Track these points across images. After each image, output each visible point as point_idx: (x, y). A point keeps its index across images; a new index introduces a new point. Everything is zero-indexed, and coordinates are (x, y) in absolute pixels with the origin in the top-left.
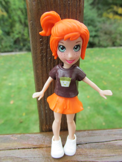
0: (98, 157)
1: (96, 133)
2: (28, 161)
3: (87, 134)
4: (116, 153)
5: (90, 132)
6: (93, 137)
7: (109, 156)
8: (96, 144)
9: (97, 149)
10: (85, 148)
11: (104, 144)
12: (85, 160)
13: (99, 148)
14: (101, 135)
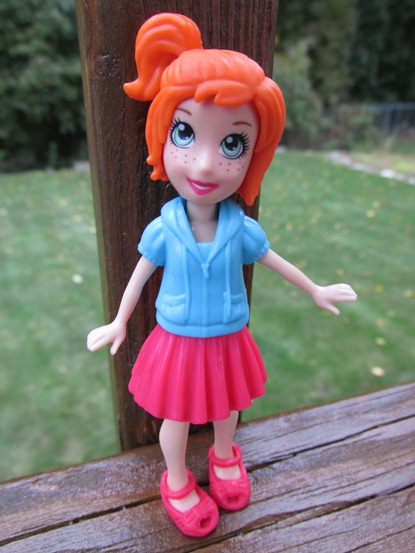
0: (342, 487)
1: (313, 418)
2: (124, 551)
3: (285, 425)
4: (385, 464)
5: (294, 417)
6: (309, 430)
7: (372, 478)
8: (324, 451)
9: (332, 464)
10: (297, 470)
11: (345, 445)
12: (310, 506)
13: (335, 461)
14: (328, 422)
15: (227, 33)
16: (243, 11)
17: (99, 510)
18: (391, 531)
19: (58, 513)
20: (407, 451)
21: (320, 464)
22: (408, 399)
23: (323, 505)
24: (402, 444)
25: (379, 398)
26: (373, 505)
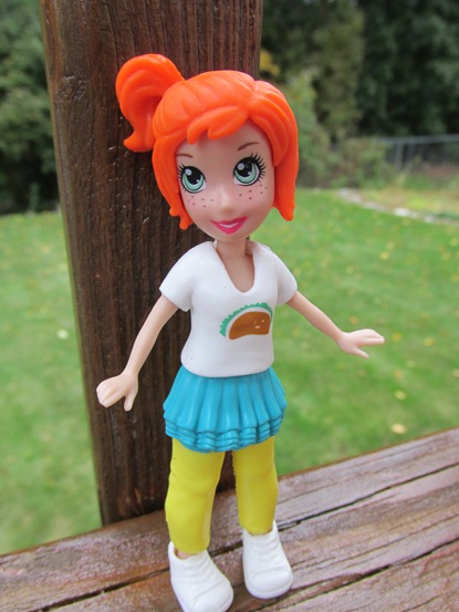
0: (351, 558)
1: (318, 481)
3: (288, 489)
4: (400, 529)
5: (297, 479)
6: (315, 493)
7: (385, 546)
8: (330, 517)
9: (340, 531)
10: (300, 540)
11: (354, 510)
12: (316, 581)
13: (344, 528)
14: (335, 484)
15: (205, 52)
16: (222, 27)
17: (73, 596)
18: (407, 606)
19: (24, 601)
20: (424, 513)
21: (327, 532)
22: (423, 456)
23: (330, 579)
24: (417, 506)
25: (391, 455)
26: (387, 577)
